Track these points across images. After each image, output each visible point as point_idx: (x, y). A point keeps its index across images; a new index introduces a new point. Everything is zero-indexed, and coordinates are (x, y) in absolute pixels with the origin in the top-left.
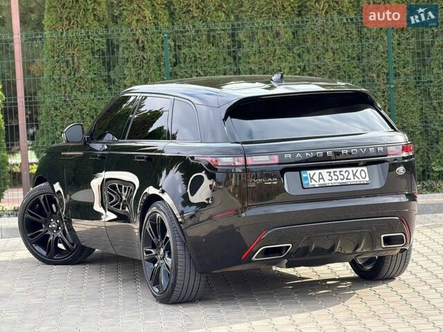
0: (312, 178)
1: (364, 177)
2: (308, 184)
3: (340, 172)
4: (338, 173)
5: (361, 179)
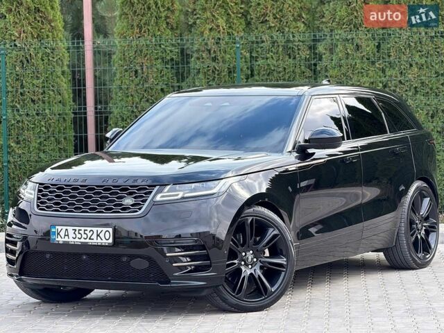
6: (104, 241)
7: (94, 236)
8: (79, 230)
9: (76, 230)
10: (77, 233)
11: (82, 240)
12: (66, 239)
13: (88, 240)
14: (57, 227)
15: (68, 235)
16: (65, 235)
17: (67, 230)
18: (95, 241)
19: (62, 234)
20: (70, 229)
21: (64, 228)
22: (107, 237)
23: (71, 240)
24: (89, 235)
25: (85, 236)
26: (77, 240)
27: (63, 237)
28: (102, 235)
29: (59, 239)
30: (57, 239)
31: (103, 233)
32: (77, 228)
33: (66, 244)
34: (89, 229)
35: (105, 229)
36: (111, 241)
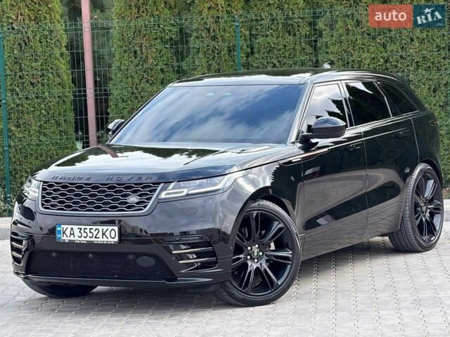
6: (110, 239)
7: (100, 235)
8: (85, 229)
9: (81, 229)
10: (82, 231)
11: (88, 239)
12: (72, 238)
13: (93, 239)
14: (62, 226)
15: (73, 234)
16: (71, 234)
17: (72, 229)
18: (101, 239)
19: (68, 233)
20: (76, 228)
21: (70, 227)
22: (113, 236)
23: (76, 238)
24: (95, 233)
25: (91, 235)
26: (83, 239)
27: (68, 235)
28: (107, 234)
29: (65, 238)
30: (63, 238)
31: (109, 231)
32: (83, 227)
33: (72, 243)
34: (94, 227)
35: (110, 228)
36: (116, 239)
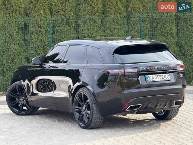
0: (149, 78)
1: (168, 77)
2: (148, 80)
3: (160, 76)
4: (159, 76)
5: (168, 79)
